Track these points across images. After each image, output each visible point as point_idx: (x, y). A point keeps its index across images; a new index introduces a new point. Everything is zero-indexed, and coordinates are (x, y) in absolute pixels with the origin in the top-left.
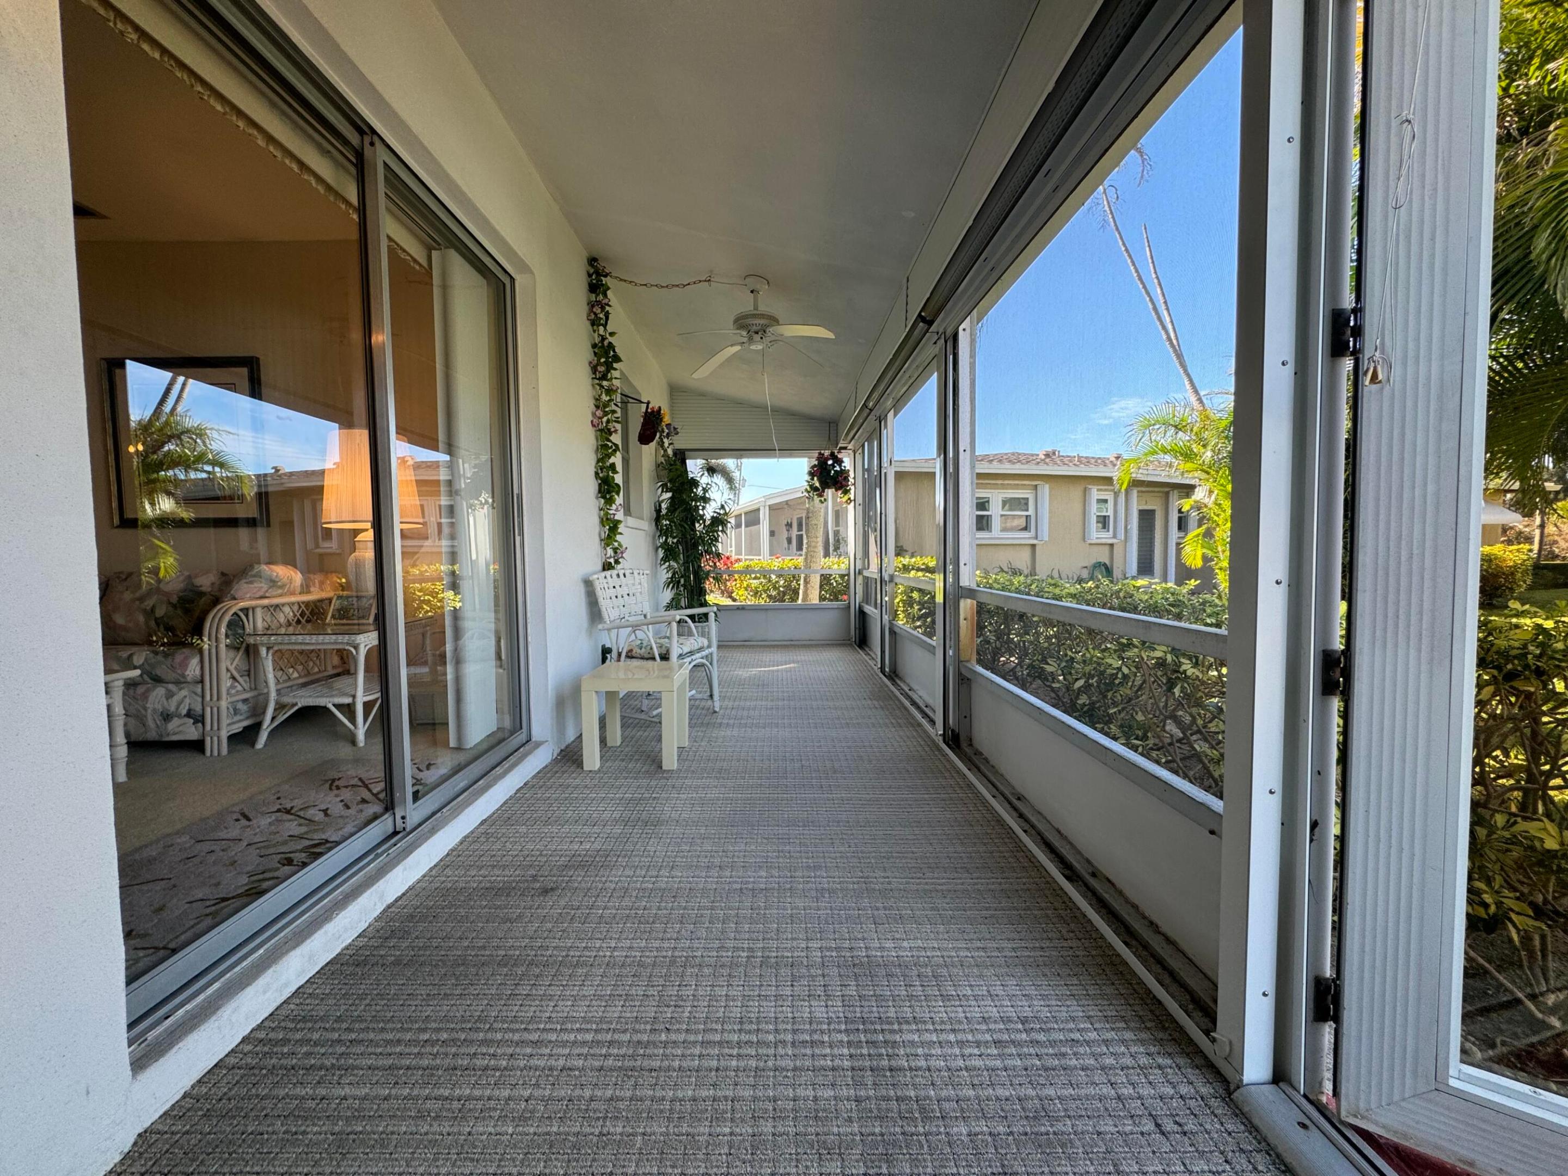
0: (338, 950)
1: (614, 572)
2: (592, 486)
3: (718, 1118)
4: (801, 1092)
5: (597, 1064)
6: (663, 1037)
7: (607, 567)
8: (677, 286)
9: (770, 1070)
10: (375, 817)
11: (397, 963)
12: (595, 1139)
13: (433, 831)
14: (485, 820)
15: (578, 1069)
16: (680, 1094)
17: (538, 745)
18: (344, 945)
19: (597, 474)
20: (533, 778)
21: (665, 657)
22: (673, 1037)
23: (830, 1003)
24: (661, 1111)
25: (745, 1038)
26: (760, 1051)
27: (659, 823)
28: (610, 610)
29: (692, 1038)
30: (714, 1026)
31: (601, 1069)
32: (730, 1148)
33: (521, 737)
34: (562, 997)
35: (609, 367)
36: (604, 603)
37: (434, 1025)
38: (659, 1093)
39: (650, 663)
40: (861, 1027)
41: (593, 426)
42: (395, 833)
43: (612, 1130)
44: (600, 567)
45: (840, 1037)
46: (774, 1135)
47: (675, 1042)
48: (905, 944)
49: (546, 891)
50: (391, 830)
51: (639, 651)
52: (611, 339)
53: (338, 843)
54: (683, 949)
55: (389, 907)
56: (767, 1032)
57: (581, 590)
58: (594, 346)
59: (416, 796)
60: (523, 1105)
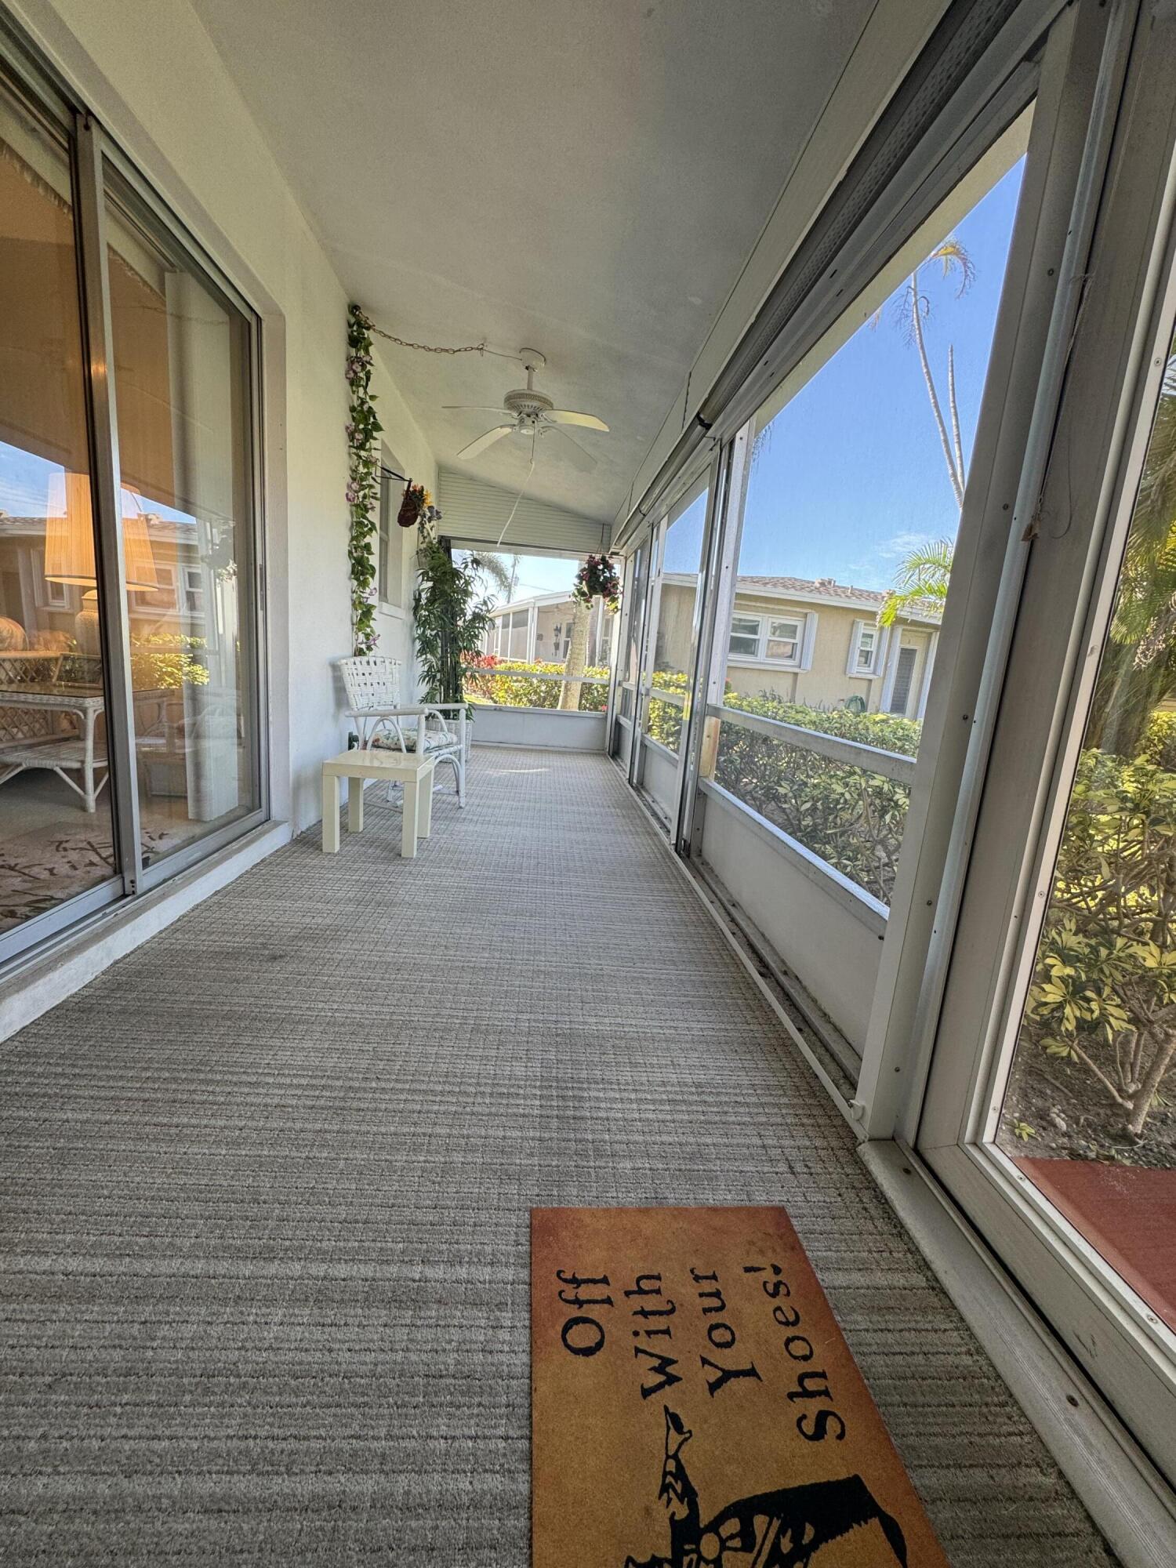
0: (63, 998)
1: (364, 659)
2: (346, 565)
3: (416, 1149)
4: (491, 1132)
5: (309, 1103)
6: (374, 1085)
7: (359, 652)
8: (447, 351)
9: (467, 1114)
10: (103, 879)
11: (123, 1012)
12: (302, 1161)
13: (163, 897)
14: (219, 891)
15: (292, 1106)
16: (383, 1130)
17: (277, 824)
18: (69, 994)
19: (350, 552)
20: (271, 855)
21: (411, 749)
22: (383, 1085)
23: (529, 1064)
24: (365, 1142)
25: (447, 1088)
26: (460, 1099)
27: (392, 904)
28: (359, 698)
29: (399, 1086)
30: (422, 1078)
31: (312, 1107)
32: (423, 1171)
33: (260, 815)
34: (283, 1048)
35: (368, 436)
36: (352, 690)
37: (157, 1065)
38: (364, 1128)
39: (397, 754)
40: (554, 1084)
41: (349, 500)
42: (124, 896)
43: (317, 1155)
44: (350, 651)
45: (535, 1091)
46: (463, 1163)
47: (383, 1089)
48: (607, 1020)
49: (274, 958)
50: (120, 893)
51: (385, 741)
52: (371, 403)
53: (63, 901)
54: (401, 1014)
55: (116, 962)
56: (470, 1085)
57: (329, 673)
58: (353, 409)
59: (146, 863)
60: (237, 1133)
